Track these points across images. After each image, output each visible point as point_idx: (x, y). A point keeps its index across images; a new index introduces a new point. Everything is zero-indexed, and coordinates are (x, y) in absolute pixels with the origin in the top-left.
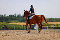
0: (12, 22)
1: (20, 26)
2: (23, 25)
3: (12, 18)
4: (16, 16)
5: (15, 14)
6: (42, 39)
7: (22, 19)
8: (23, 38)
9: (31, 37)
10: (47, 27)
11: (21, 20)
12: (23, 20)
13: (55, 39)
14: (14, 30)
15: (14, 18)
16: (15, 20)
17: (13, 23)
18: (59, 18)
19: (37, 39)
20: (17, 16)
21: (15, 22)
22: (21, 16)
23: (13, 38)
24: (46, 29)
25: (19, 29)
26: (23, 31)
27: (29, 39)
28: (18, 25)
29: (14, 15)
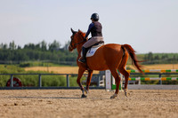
0: (33, 66)
1: (56, 78)
2: (67, 75)
3: (35, 52)
4: (44, 47)
5: (43, 43)
6: (122, 114)
7: (64, 55)
8: (67, 112)
9: (89, 110)
10: (137, 79)
11: (61, 60)
12: (67, 60)
13: (160, 114)
14: (38, 88)
15: (40, 52)
16: (42, 59)
17: (36, 69)
18: (172, 54)
19: (107, 116)
20: (48, 48)
21: (42, 65)
22: (61, 47)
23: (35, 113)
24: (134, 85)
25: (54, 86)
26: (66, 91)
27: (83, 114)
28: (52, 74)
29: (38, 45)
